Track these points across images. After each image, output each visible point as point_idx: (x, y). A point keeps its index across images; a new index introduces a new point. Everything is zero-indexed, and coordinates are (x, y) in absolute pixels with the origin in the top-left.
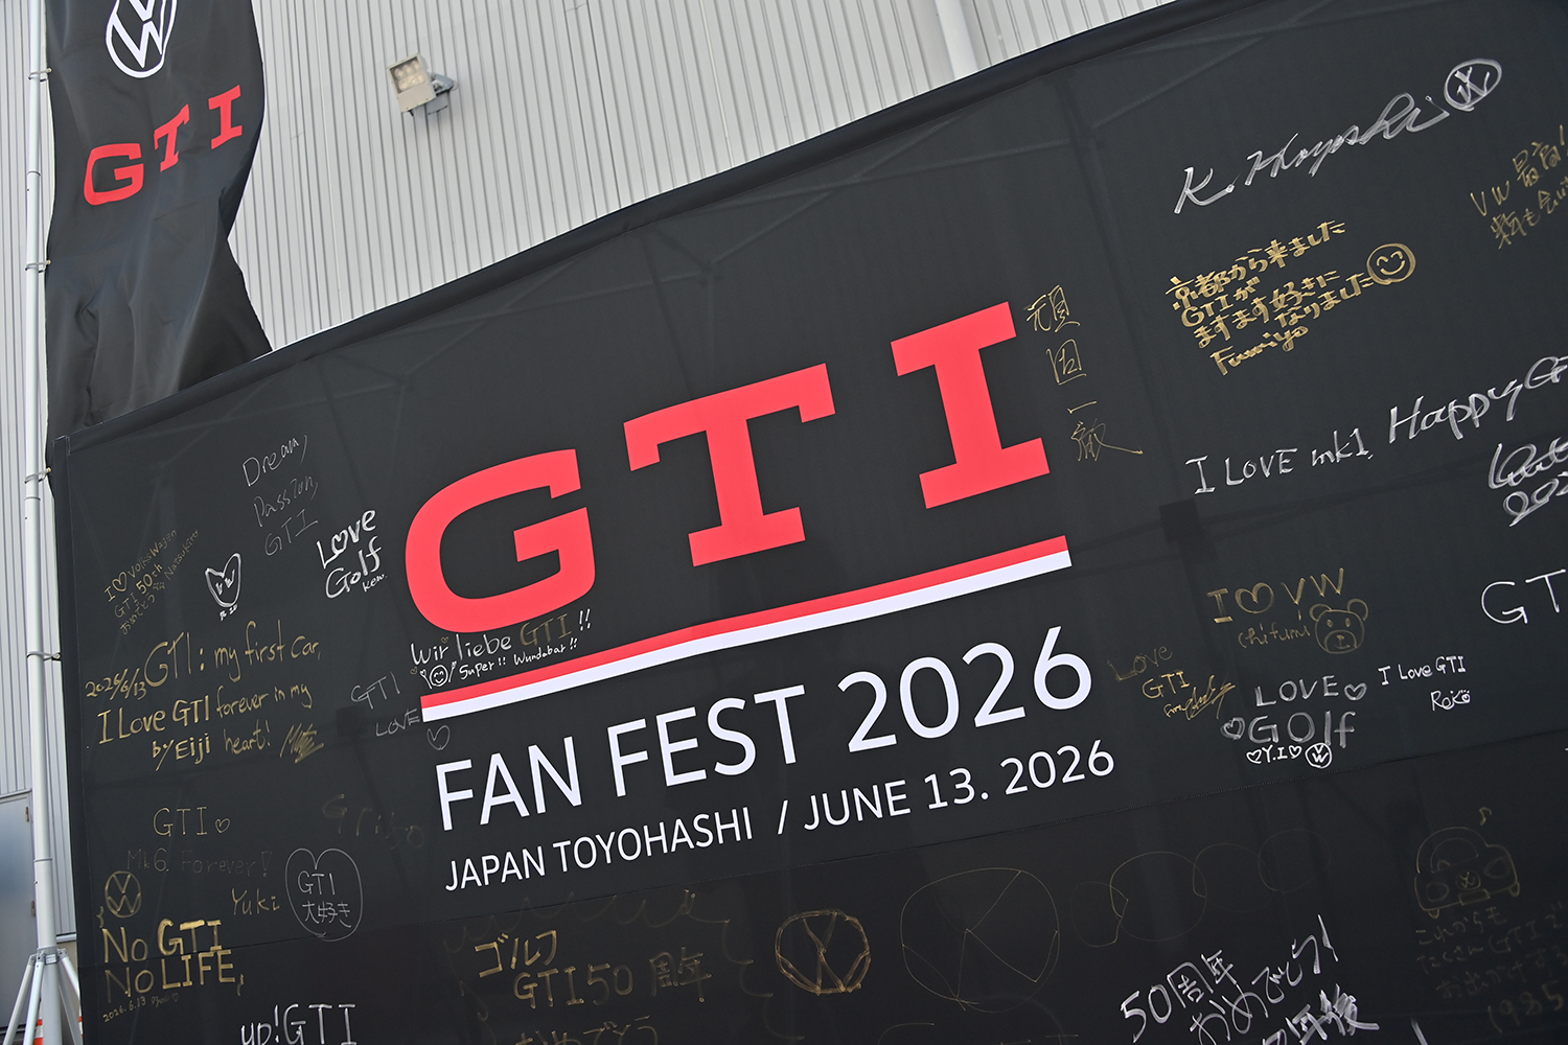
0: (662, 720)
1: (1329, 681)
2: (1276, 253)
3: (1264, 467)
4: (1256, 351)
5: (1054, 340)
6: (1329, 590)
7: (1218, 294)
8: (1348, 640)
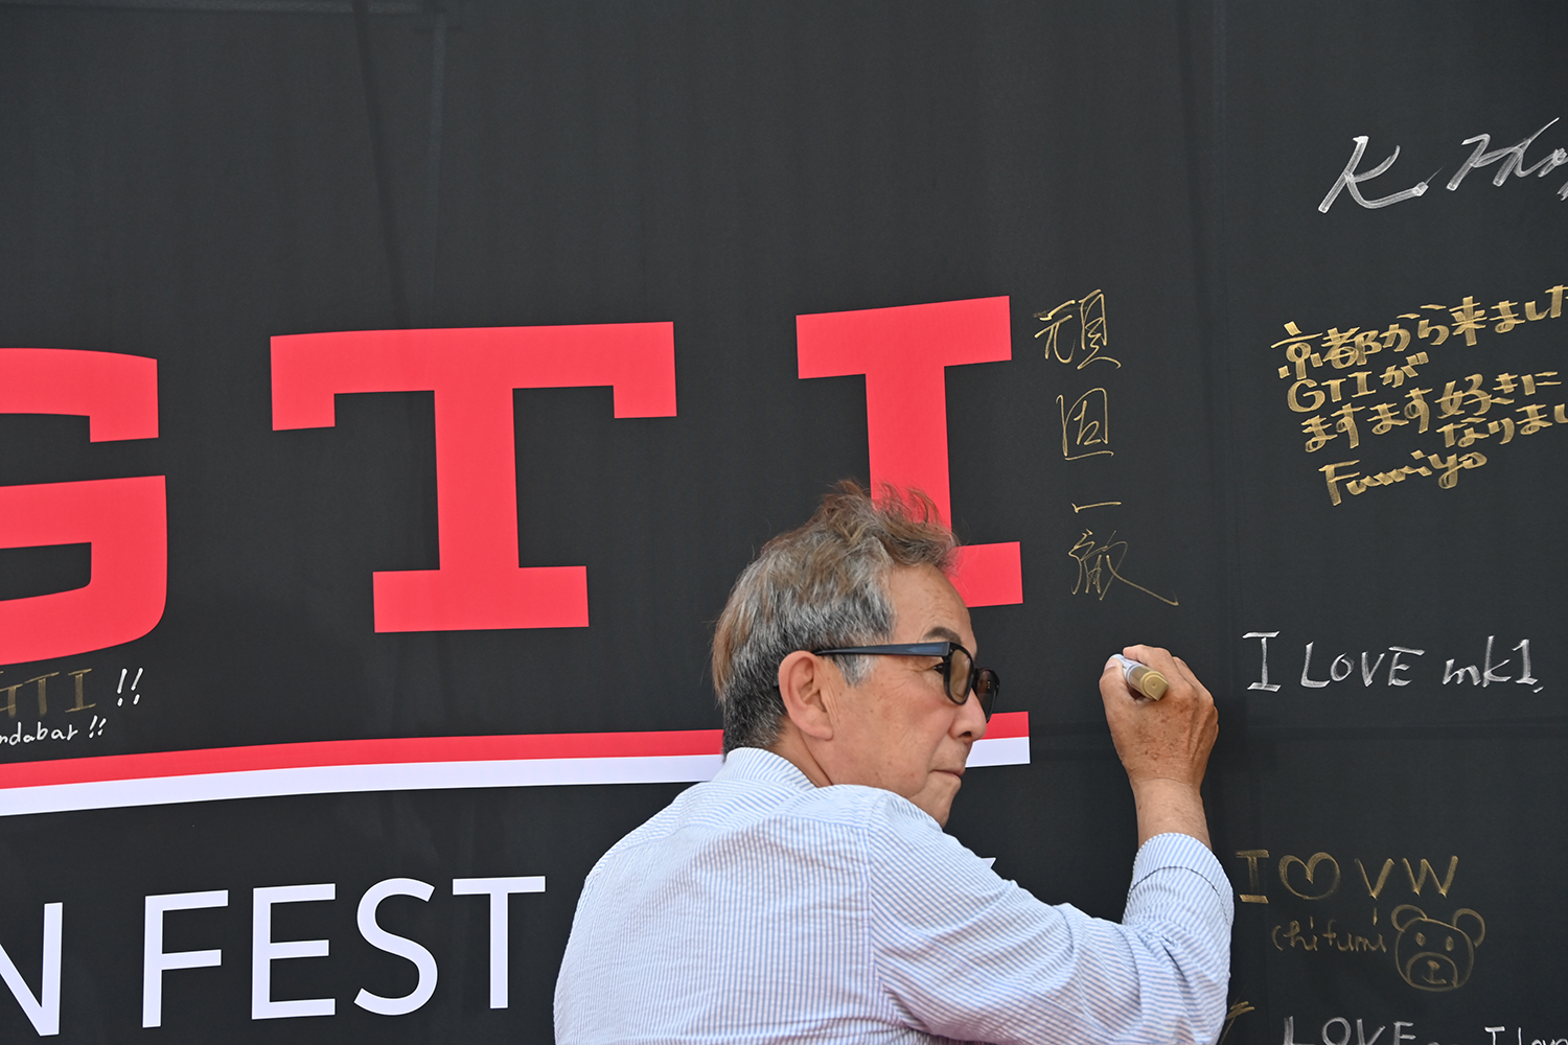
0: (264, 899)
1: (1404, 1030)
2: (1467, 319)
3: (1365, 669)
4: (1394, 476)
5: (1071, 383)
6: (1429, 887)
7: (1355, 368)
8: (1444, 971)
